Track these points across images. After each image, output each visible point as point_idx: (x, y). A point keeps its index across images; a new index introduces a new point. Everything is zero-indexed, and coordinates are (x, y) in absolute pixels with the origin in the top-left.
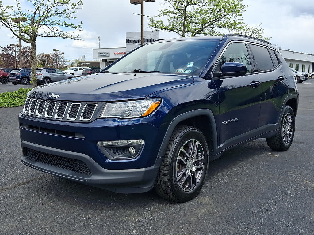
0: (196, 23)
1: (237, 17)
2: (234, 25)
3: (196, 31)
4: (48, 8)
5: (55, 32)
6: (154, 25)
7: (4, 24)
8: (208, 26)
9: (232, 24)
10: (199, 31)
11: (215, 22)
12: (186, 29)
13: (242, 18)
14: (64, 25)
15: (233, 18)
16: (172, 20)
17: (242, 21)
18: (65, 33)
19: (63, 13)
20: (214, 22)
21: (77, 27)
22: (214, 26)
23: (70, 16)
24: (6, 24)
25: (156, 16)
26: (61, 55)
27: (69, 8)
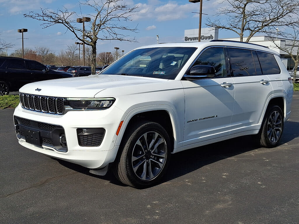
3: (256, 30)
4: (108, 13)
7: (69, 28)
8: (269, 24)
10: (259, 29)
14: (122, 28)
22: (276, 24)
24: (70, 28)
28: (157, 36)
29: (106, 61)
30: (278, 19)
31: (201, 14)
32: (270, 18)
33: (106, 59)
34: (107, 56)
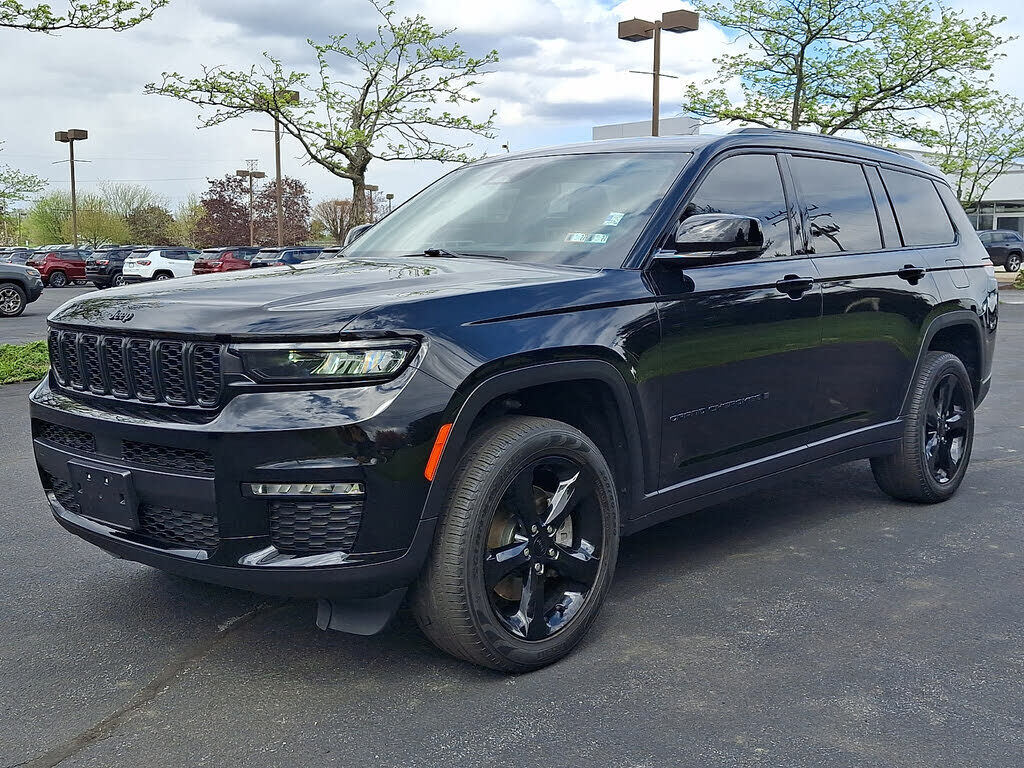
0: (836, 96)
1: (973, 75)
2: (964, 97)
3: (837, 122)
4: (400, 77)
5: (420, 144)
6: (698, 106)
8: (875, 104)
9: (957, 96)
10: (846, 122)
11: (899, 91)
12: (803, 116)
13: (992, 75)
14: (444, 124)
15: (959, 78)
16: (759, 86)
17: (991, 86)
18: (447, 149)
19: (442, 86)
20: (897, 92)
21: (479, 127)
22: (897, 104)
23: (459, 97)
24: (290, 126)
25: (708, 81)
26: (384, 204)
27: (458, 72)
28: (505, 146)
30: (903, 89)
31: (656, 76)
33: (342, 221)
34: (343, 211)
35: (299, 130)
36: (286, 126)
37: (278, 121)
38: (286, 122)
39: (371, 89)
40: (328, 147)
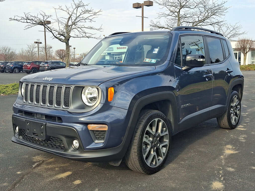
28: (104, 35)
29: (62, 56)
30: (204, 20)
31: (143, 17)
32: (199, 20)
33: (62, 55)
34: (62, 52)
35: (51, 30)
36: (47, 28)
37: (45, 27)
38: (47, 27)
39: (70, 19)
40: (59, 34)
